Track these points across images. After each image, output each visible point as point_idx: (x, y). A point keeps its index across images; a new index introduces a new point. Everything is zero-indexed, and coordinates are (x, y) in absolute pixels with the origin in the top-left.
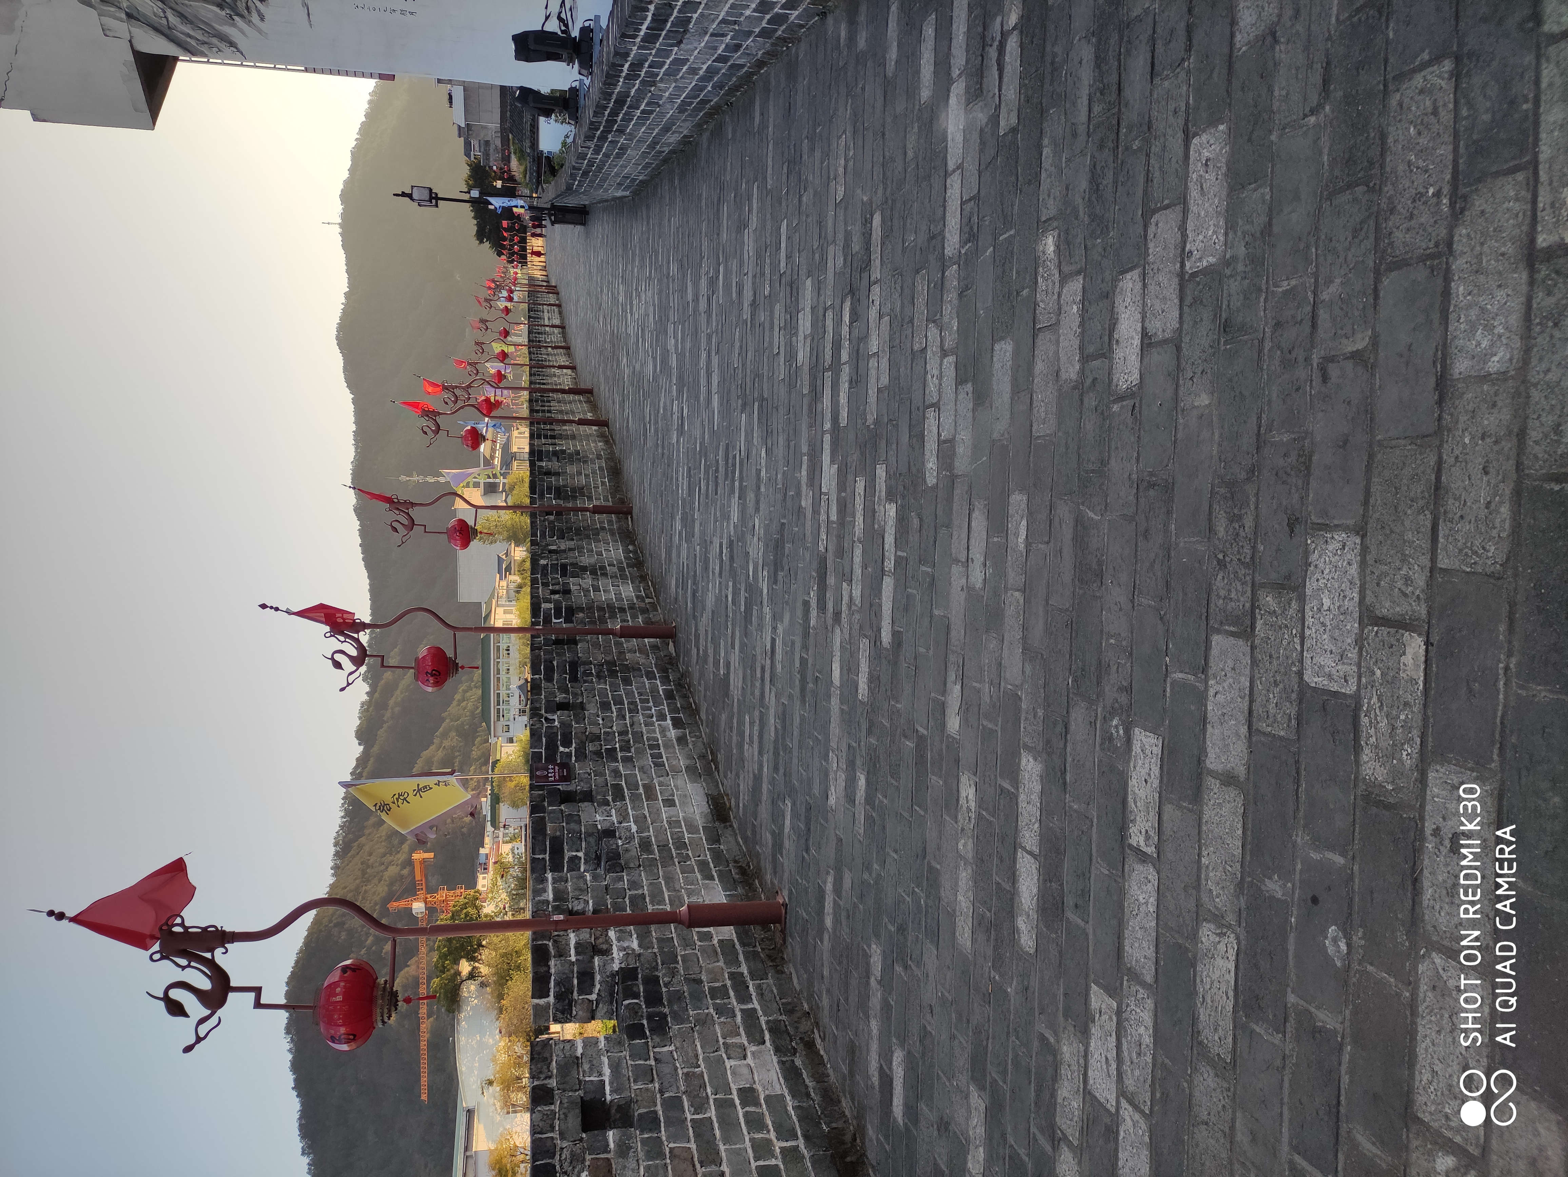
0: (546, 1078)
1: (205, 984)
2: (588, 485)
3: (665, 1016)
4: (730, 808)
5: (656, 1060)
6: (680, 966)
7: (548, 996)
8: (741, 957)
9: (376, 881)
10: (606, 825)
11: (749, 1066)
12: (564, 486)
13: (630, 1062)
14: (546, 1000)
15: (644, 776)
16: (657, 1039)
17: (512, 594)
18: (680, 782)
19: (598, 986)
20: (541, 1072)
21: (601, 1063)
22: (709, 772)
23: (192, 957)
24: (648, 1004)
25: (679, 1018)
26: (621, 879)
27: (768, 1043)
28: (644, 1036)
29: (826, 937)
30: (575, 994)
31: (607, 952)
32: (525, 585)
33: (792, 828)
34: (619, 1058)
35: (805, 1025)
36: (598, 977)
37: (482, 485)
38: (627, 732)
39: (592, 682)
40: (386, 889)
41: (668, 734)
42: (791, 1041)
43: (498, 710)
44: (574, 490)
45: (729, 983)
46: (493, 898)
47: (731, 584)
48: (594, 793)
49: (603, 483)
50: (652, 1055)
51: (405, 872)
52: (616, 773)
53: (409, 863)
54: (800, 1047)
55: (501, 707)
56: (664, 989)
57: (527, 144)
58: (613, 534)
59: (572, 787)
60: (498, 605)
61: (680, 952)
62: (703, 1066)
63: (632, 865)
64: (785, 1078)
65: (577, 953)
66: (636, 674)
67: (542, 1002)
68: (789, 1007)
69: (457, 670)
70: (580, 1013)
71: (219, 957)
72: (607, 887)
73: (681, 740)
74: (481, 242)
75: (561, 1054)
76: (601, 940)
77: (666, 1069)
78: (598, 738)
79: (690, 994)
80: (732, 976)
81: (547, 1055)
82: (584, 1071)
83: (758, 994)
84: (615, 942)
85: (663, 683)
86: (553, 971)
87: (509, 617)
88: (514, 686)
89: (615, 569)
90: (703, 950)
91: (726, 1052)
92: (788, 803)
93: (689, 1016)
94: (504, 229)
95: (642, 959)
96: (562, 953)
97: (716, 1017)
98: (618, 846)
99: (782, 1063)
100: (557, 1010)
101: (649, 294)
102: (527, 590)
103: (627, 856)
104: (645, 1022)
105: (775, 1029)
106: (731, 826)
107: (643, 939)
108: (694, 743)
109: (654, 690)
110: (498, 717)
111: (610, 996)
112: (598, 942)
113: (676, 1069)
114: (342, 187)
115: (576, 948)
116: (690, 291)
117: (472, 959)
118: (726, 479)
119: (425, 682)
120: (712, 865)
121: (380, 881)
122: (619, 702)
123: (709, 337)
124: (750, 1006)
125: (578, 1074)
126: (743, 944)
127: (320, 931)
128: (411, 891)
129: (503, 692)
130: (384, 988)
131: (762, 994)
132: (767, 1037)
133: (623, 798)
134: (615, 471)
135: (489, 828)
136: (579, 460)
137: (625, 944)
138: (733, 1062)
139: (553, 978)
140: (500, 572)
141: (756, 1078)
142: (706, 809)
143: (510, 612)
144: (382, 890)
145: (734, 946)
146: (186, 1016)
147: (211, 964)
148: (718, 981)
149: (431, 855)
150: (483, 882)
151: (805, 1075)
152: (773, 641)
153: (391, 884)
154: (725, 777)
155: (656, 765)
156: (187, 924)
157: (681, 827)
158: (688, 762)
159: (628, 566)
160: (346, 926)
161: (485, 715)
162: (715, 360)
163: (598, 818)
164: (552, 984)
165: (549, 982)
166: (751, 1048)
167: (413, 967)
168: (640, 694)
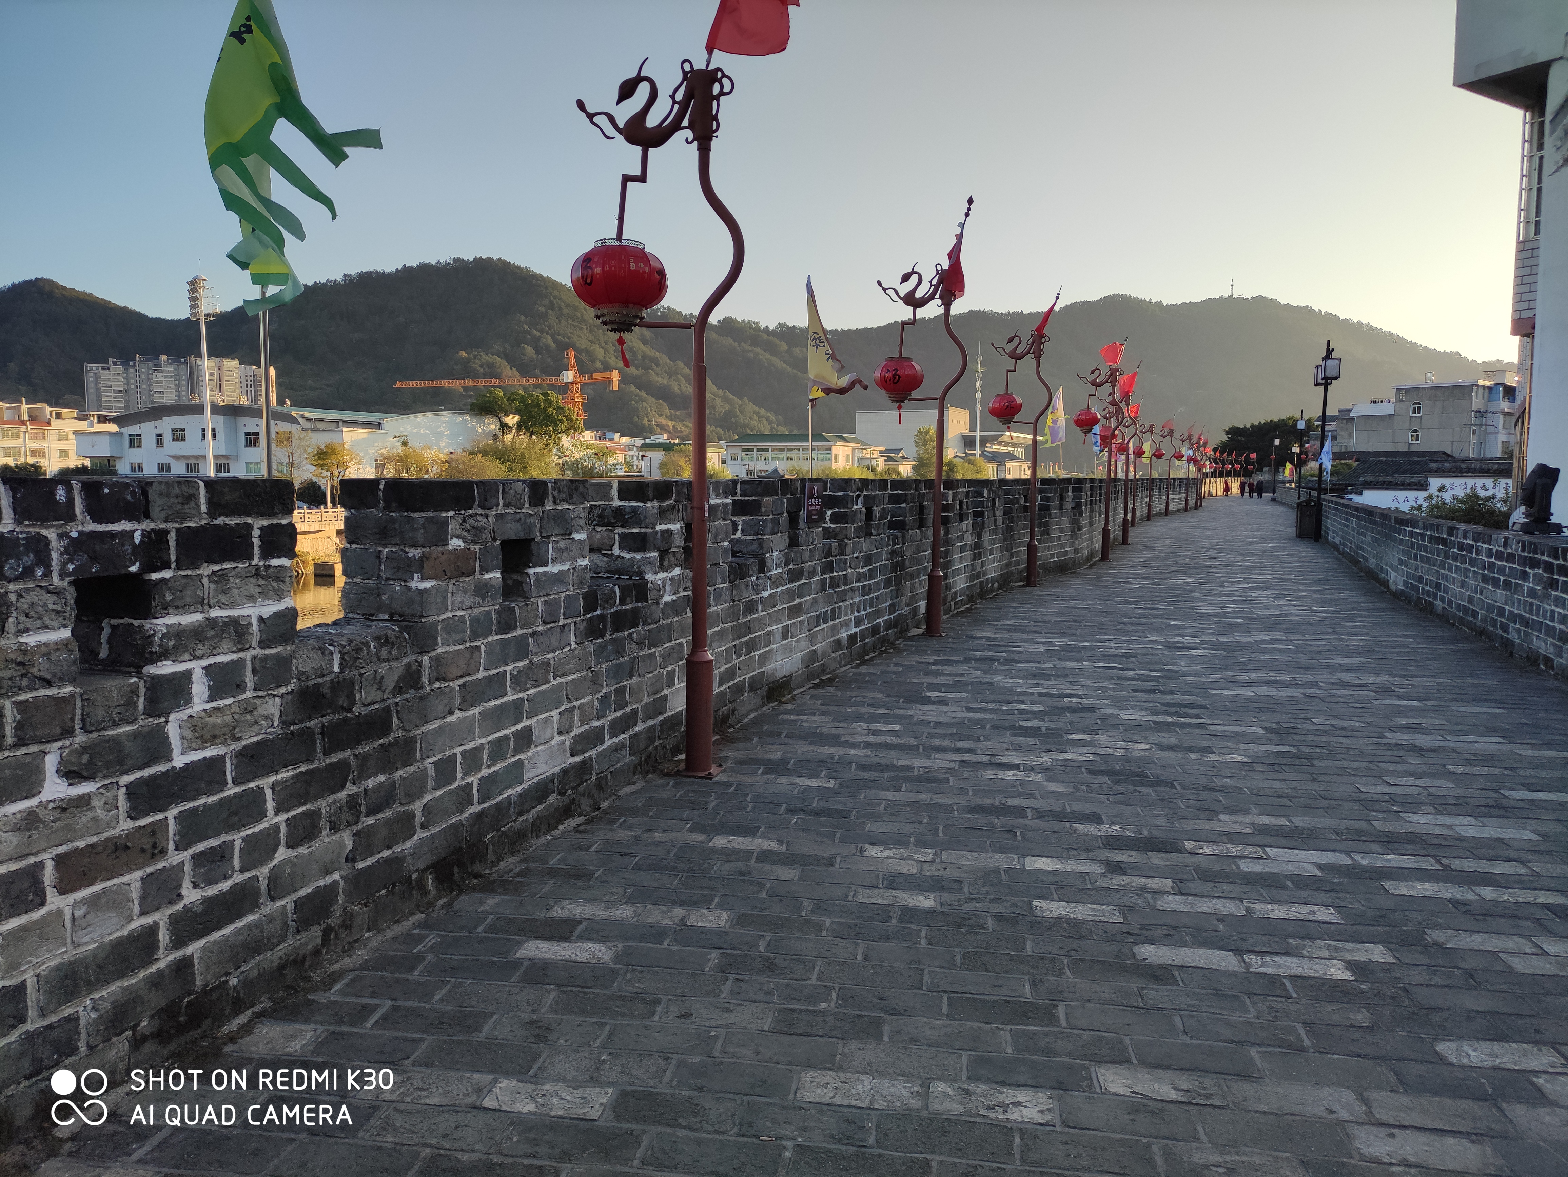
0: (554, 497)
1: (653, 120)
2: (1050, 540)
3: (603, 636)
4: (781, 703)
5: (564, 626)
6: (646, 652)
7: (621, 499)
8: (650, 723)
9: (591, 337)
10: (769, 563)
11: (553, 737)
12: (1050, 514)
13: (563, 595)
14: (616, 497)
15: (809, 604)
16: (582, 627)
17: (866, 463)
18: (803, 644)
19: (628, 556)
20: (559, 492)
21: (564, 561)
22: (811, 676)
23: (684, 105)
24: (615, 615)
25: (600, 651)
26: (724, 582)
27: (571, 760)
28: (586, 611)
29: (701, 837)
30: (621, 530)
31: (662, 568)
32: (876, 475)
33: (807, 790)
34: (567, 583)
35: (585, 804)
36: (638, 556)
37: (972, 433)
38: (846, 584)
39: (888, 545)
40: (583, 347)
41: (843, 630)
42: (573, 789)
43: (753, 450)
44: (1047, 524)
45: (628, 709)
46: (575, 445)
47: (1041, 708)
48: (795, 549)
49: (1052, 555)
50: (568, 621)
51: (598, 365)
52: (812, 573)
53: (607, 368)
54: (566, 800)
55: (755, 452)
56: (626, 633)
57: (1369, 478)
58: (1008, 565)
59: (802, 525)
60: (854, 449)
61: (658, 651)
62: (555, 682)
63: (735, 592)
64: (538, 783)
65: (663, 532)
66: (894, 593)
67: (614, 492)
68: (603, 783)
69: (897, 402)
70: (599, 536)
71: (685, 135)
72: (717, 564)
73: (838, 644)
74: (1227, 432)
75: (575, 515)
76: (672, 559)
77: (554, 640)
78: (842, 552)
79: (621, 663)
80: (635, 712)
81: (576, 498)
82: (557, 542)
83: (617, 744)
84: (670, 575)
85: (885, 622)
86: (649, 504)
87: (843, 460)
88: (777, 464)
89: (979, 569)
90: (659, 676)
91: (566, 710)
92: (831, 784)
93: (601, 663)
94: (1248, 456)
95: (655, 607)
96: (664, 515)
97: (598, 696)
98: (751, 576)
99: (553, 777)
100: (604, 510)
101: (1293, 610)
102: (871, 476)
103: (743, 587)
104: (598, 612)
105: (584, 767)
106: (764, 705)
107: (674, 608)
108: (835, 659)
109: (878, 613)
110: (746, 450)
111: (616, 571)
112: (671, 555)
113: (554, 651)
114: (1270, 297)
115: (667, 530)
116: (1345, 661)
117: (520, 426)
118: (1164, 704)
119: (886, 368)
120: (731, 684)
121: (591, 342)
122: (872, 575)
123: (1315, 685)
124: (607, 736)
125: (556, 535)
126: (663, 723)
127: (546, 288)
128: (582, 370)
129: (769, 454)
130: (636, 317)
131: (616, 750)
132: (578, 759)
133: (791, 581)
134: (1064, 569)
135: (639, 442)
136: (1073, 531)
137: (668, 588)
138: (556, 719)
139: (641, 505)
140: (887, 451)
141: (540, 748)
142: (780, 674)
143: (848, 461)
144: (583, 343)
145: (661, 713)
146: (619, 102)
147: (676, 126)
148: (631, 697)
149: (616, 388)
150: (589, 436)
151: (539, 808)
152: (1016, 767)
153: (588, 352)
154: (812, 697)
155: (818, 616)
156: (722, 98)
157: (765, 647)
158: (819, 652)
159: (981, 582)
160: (550, 311)
161: (745, 437)
162: (1296, 692)
163: (775, 554)
164: (634, 504)
165: (636, 500)
166: (567, 739)
167: (510, 373)
168: (877, 598)
